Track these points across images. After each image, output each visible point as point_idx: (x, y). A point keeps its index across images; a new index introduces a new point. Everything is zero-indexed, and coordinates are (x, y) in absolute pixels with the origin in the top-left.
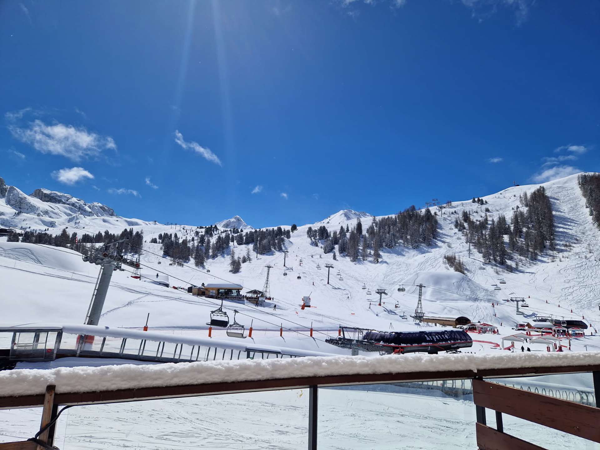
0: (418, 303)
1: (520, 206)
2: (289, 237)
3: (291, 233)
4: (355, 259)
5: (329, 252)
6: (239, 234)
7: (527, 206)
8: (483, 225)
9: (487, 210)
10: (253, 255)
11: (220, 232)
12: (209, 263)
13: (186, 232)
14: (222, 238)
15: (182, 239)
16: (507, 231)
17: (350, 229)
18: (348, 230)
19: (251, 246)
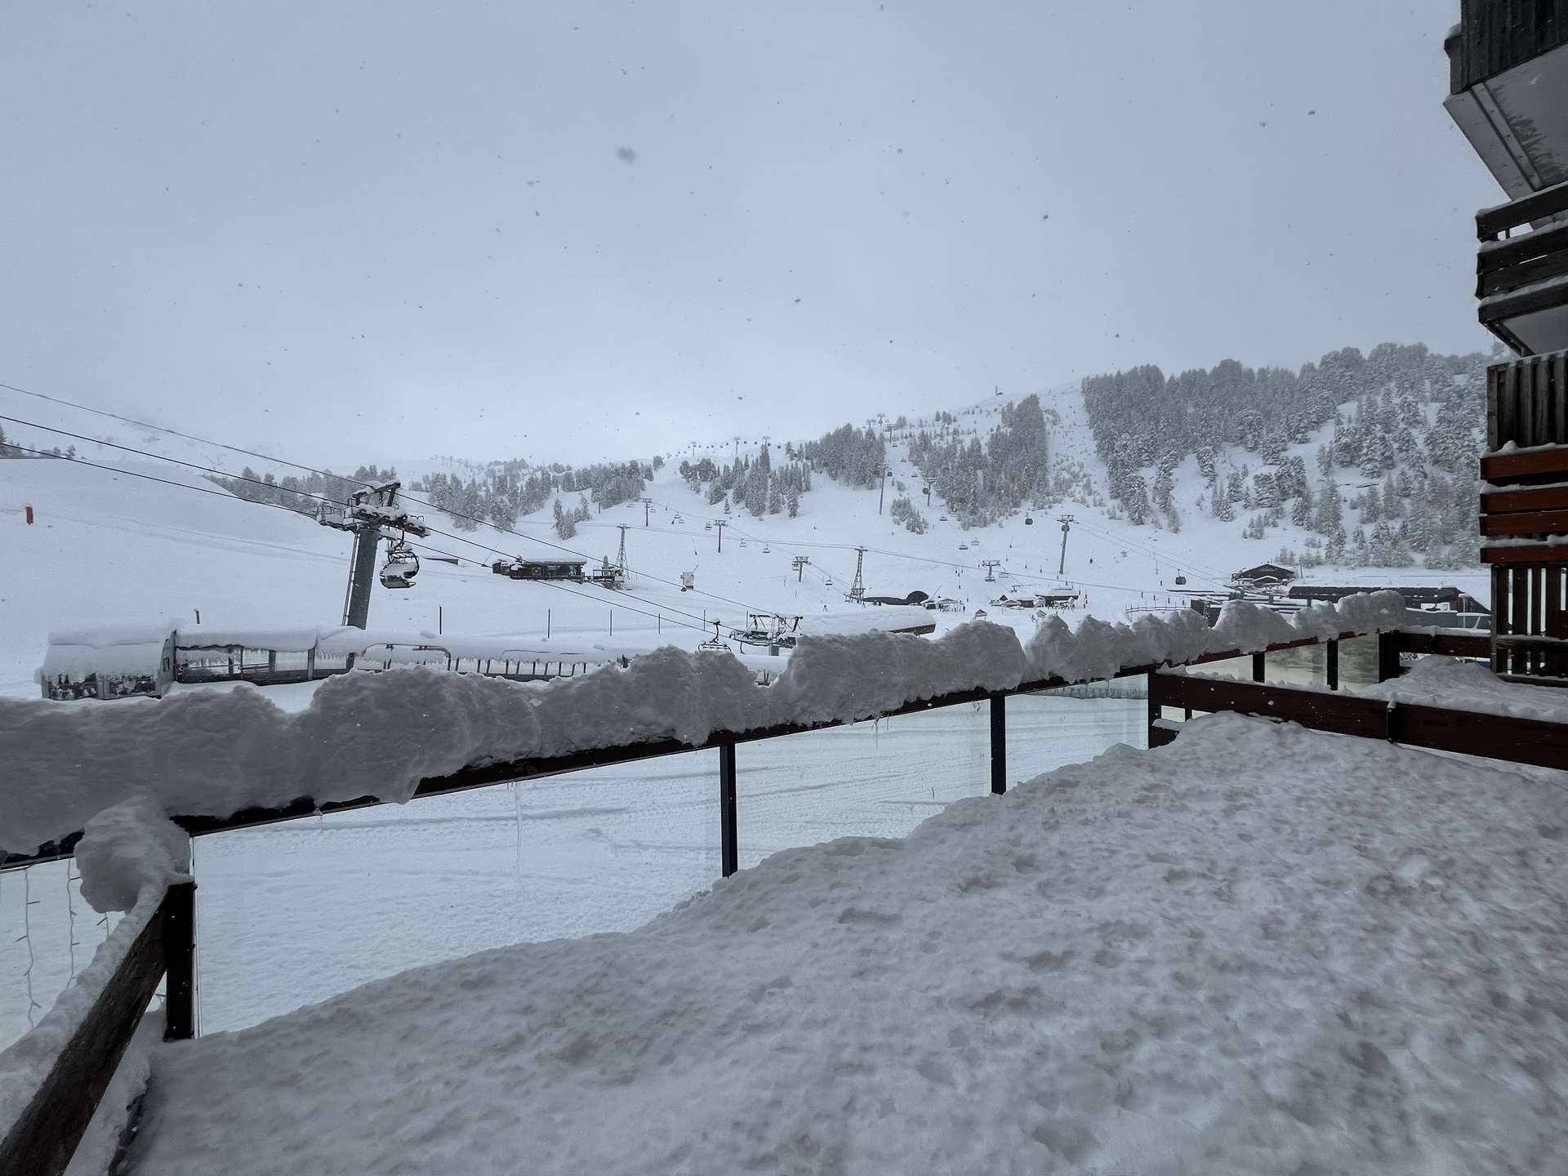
0: (857, 575)
1: (1002, 425)
2: (650, 478)
3: (653, 471)
4: (758, 511)
5: (717, 501)
6: (564, 473)
7: (1011, 425)
8: (950, 453)
9: (956, 432)
10: (593, 508)
11: (531, 471)
12: (522, 523)
13: (471, 471)
14: (537, 479)
15: (466, 484)
16: (980, 463)
17: (750, 464)
18: (747, 465)
19: (588, 493)
